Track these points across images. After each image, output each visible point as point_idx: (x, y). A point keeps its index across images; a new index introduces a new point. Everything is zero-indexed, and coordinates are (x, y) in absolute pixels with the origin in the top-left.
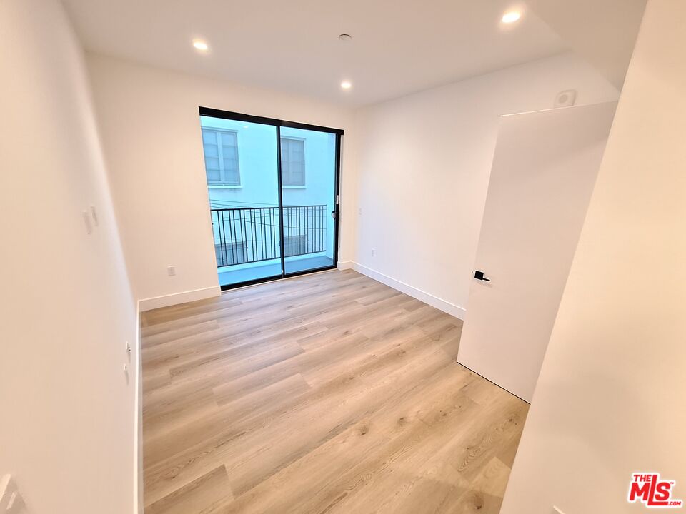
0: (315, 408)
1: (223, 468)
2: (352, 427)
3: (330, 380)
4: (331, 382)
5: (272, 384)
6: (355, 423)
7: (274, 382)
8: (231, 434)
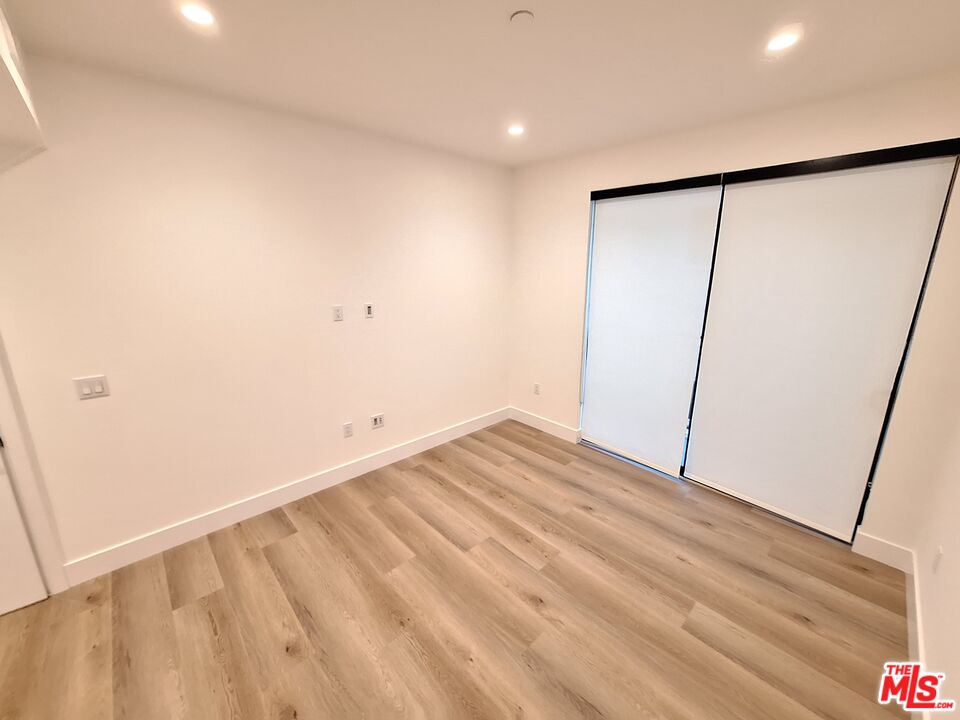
0: (347, 583)
1: (295, 531)
2: (303, 631)
3: (400, 592)
4: (397, 595)
5: (396, 534)
6: (309, 637)
7: (399, 537)
8: (330, 525)
